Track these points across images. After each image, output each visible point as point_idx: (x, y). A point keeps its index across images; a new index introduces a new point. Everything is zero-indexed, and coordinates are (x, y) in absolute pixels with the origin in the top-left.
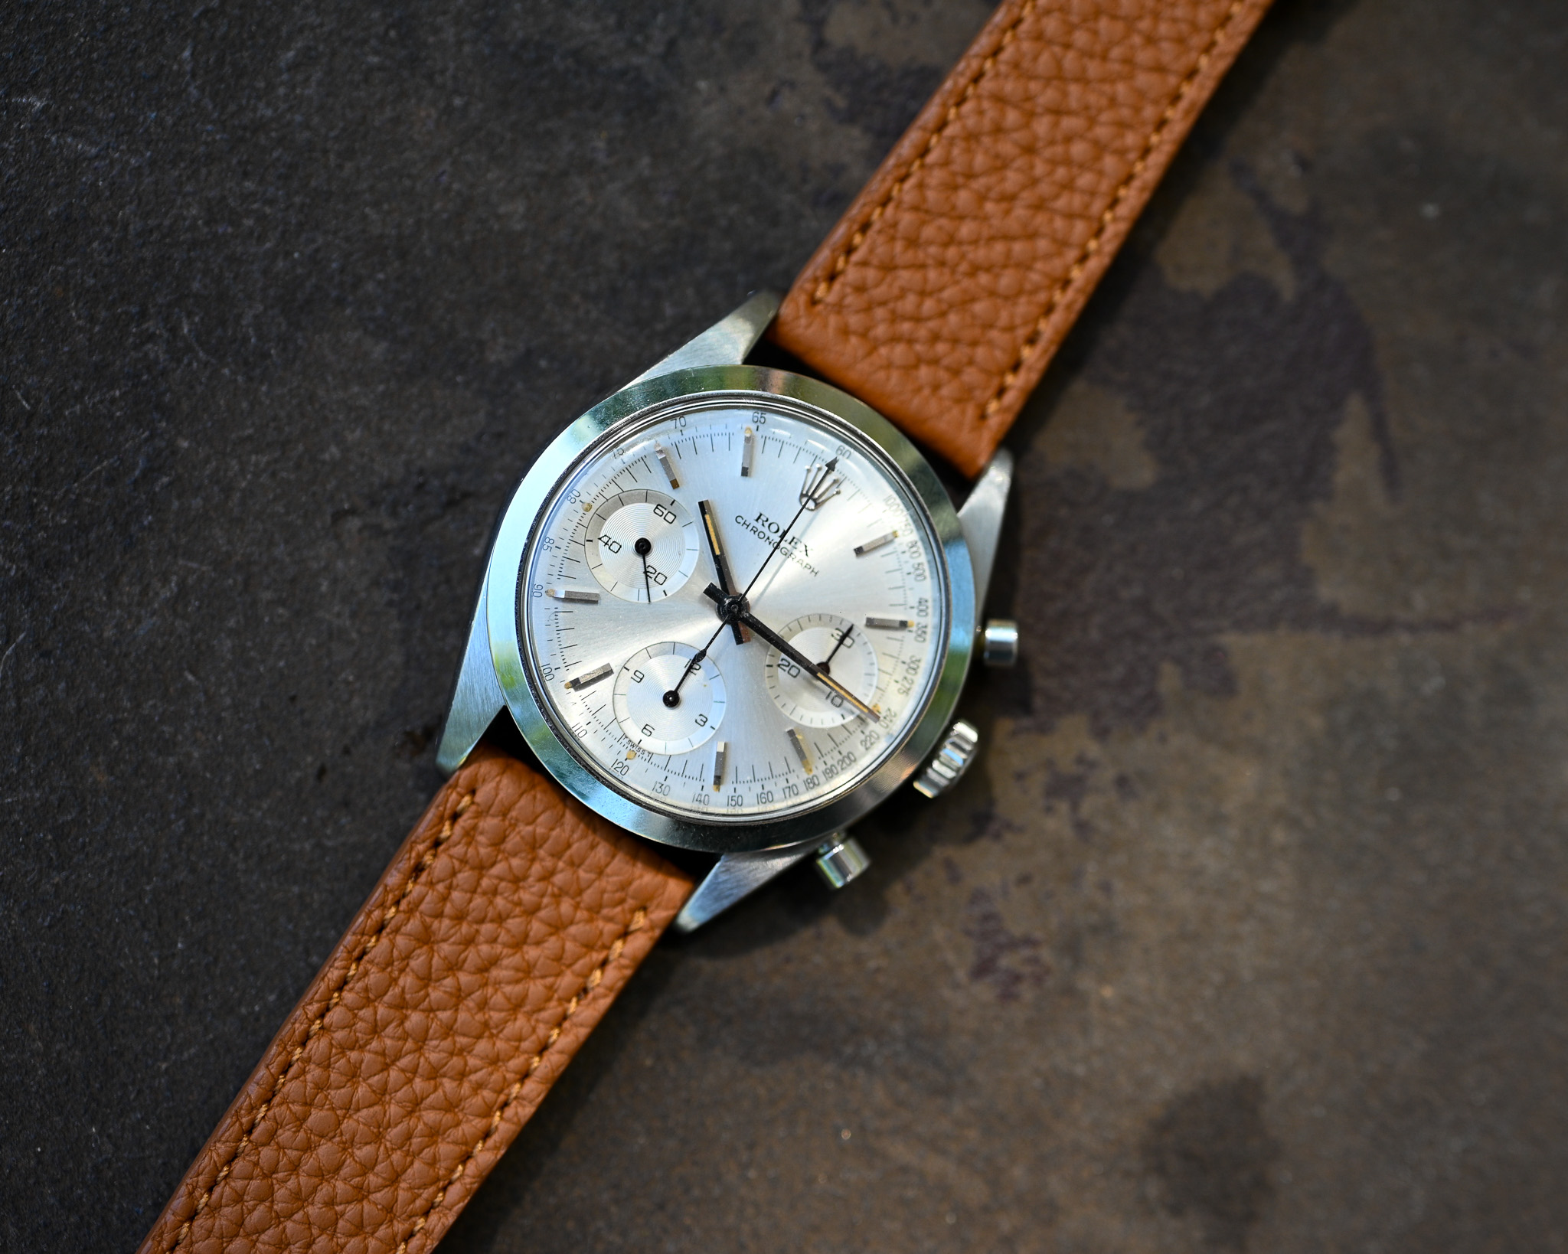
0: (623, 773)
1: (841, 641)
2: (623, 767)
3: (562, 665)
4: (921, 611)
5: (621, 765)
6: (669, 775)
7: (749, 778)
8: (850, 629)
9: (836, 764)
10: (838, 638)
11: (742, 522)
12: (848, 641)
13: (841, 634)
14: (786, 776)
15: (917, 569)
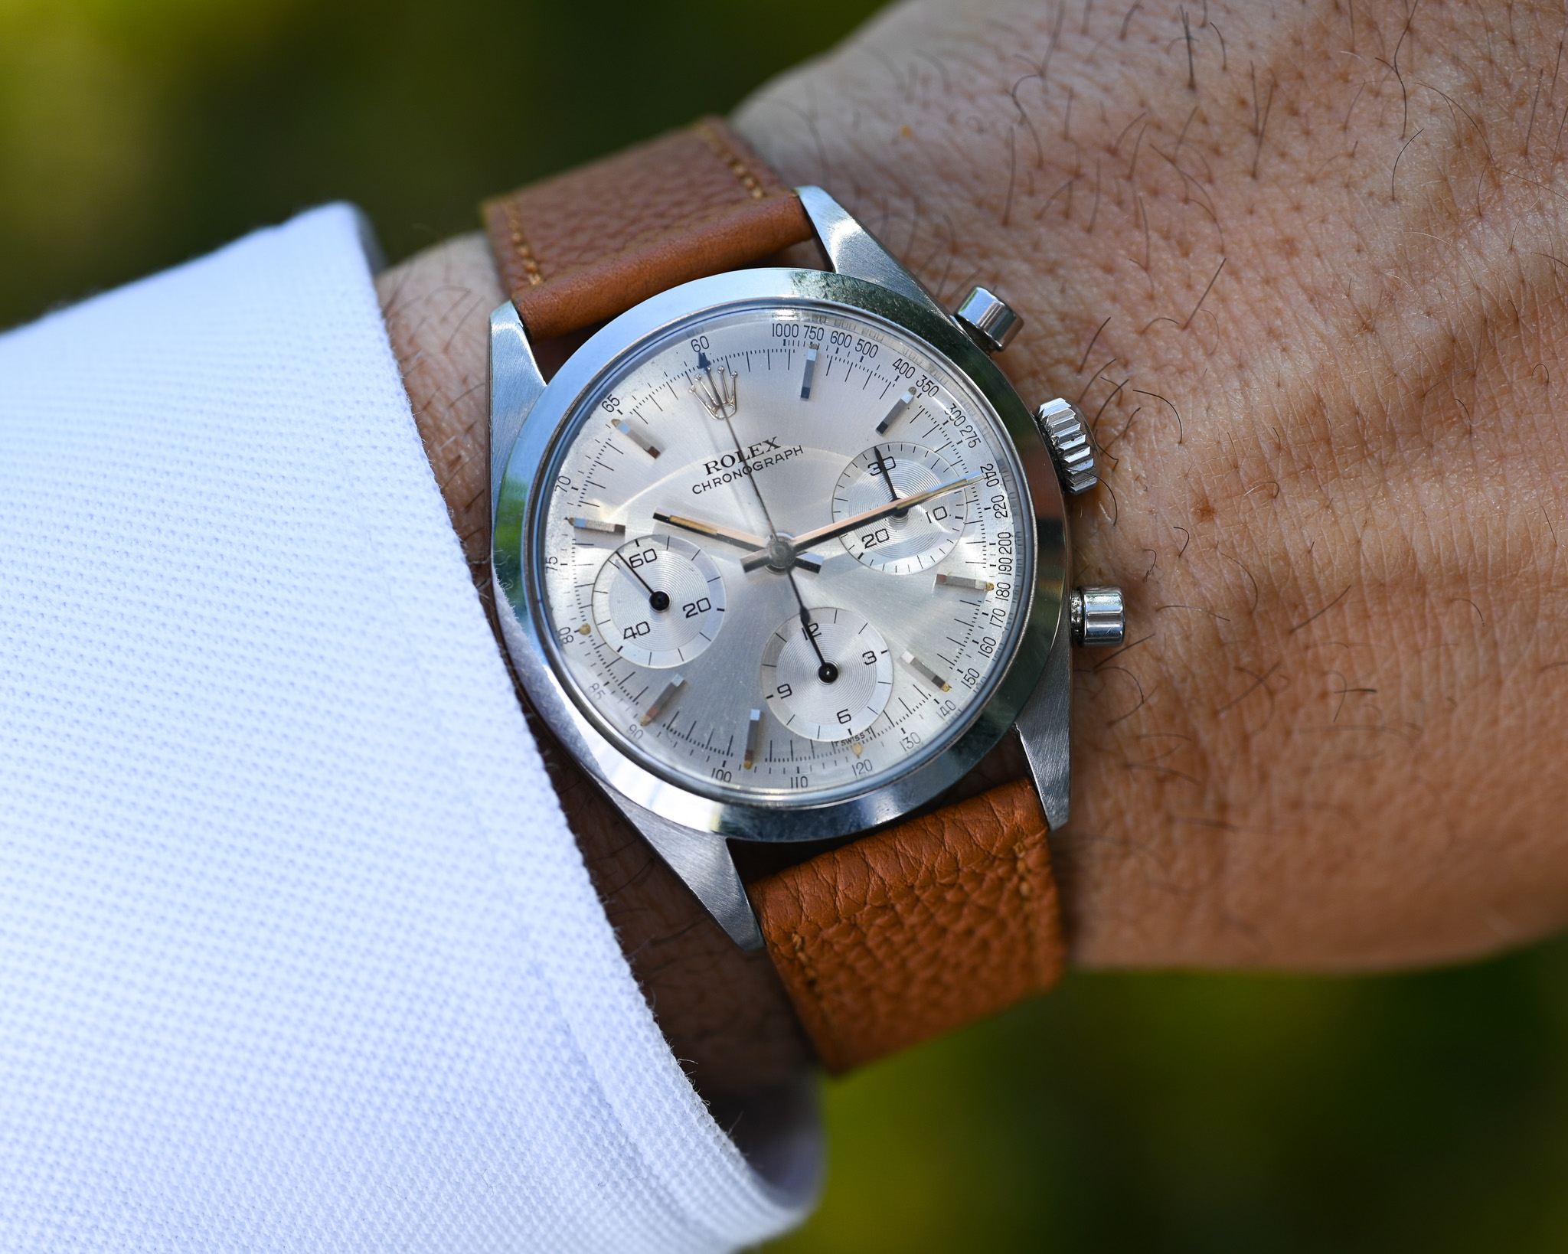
0: (869, 768)
1: (883, 470)
2: (863, 765)
3: (724, 757)
4: (906, 372)
5: (860, 766)
6: (901, 725)
7: (958, 650)
8: (877, 453)
9: (1002, 556)
10: (878, 470)
11: (701, 488)
12: (888, 464)
13: (876, 466)
14: (980, 613)
15: (862, 349)
